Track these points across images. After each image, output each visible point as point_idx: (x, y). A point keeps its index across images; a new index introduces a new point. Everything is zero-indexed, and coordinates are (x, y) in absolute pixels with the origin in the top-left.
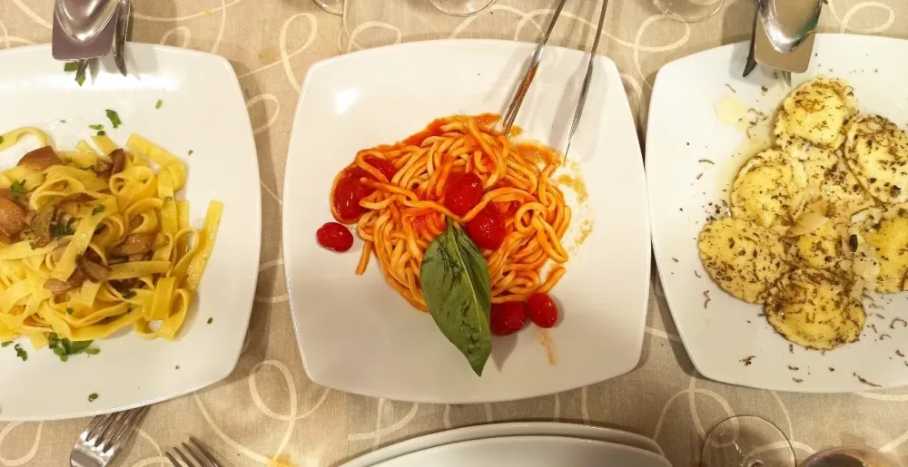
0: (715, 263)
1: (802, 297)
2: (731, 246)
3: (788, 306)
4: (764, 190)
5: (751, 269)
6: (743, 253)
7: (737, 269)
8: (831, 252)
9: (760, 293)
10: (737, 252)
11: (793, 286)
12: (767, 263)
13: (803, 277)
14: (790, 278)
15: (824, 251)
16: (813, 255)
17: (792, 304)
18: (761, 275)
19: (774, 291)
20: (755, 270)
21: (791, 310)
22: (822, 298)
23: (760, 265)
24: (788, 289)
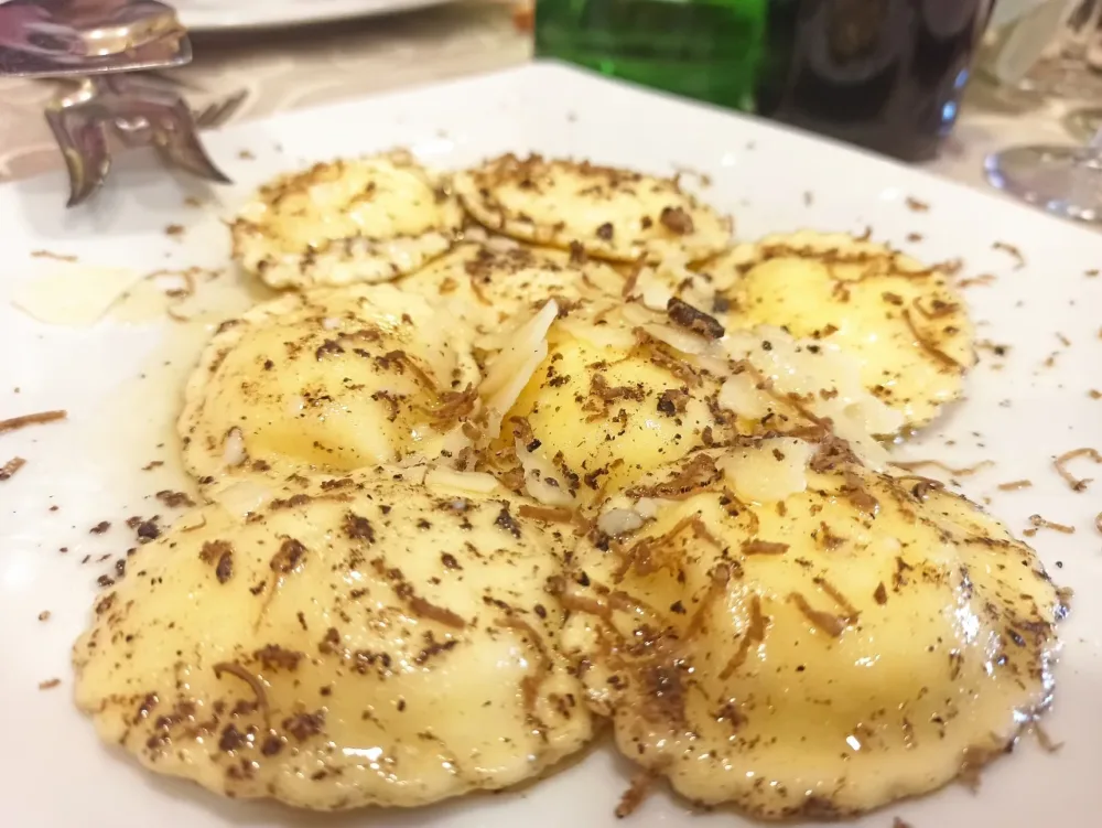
0: (187, 708)
1: (706, 558)
2: (223, 573)
3: (694, 647)
4: (277, 353)
5: (382, 595)
6: (292, 553)
7: (308, 645)
8: (659, 381)
9: (530, 687)
10: (263, 571)
11: (641, 561)
12: (449, 536)
13: (647, 506)
14: (602, 543)
15: (635, 393)
16: (614, 429)
17: (700, 625)
18: (456, 596)
19: (579, 634)
20: (403, 590)
21: (725, 654)
22: (782, 509)
23: (416, 557)
24: (631, 587)
